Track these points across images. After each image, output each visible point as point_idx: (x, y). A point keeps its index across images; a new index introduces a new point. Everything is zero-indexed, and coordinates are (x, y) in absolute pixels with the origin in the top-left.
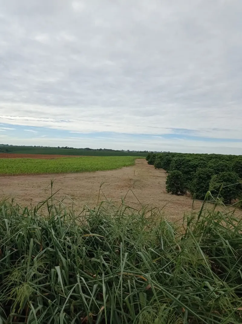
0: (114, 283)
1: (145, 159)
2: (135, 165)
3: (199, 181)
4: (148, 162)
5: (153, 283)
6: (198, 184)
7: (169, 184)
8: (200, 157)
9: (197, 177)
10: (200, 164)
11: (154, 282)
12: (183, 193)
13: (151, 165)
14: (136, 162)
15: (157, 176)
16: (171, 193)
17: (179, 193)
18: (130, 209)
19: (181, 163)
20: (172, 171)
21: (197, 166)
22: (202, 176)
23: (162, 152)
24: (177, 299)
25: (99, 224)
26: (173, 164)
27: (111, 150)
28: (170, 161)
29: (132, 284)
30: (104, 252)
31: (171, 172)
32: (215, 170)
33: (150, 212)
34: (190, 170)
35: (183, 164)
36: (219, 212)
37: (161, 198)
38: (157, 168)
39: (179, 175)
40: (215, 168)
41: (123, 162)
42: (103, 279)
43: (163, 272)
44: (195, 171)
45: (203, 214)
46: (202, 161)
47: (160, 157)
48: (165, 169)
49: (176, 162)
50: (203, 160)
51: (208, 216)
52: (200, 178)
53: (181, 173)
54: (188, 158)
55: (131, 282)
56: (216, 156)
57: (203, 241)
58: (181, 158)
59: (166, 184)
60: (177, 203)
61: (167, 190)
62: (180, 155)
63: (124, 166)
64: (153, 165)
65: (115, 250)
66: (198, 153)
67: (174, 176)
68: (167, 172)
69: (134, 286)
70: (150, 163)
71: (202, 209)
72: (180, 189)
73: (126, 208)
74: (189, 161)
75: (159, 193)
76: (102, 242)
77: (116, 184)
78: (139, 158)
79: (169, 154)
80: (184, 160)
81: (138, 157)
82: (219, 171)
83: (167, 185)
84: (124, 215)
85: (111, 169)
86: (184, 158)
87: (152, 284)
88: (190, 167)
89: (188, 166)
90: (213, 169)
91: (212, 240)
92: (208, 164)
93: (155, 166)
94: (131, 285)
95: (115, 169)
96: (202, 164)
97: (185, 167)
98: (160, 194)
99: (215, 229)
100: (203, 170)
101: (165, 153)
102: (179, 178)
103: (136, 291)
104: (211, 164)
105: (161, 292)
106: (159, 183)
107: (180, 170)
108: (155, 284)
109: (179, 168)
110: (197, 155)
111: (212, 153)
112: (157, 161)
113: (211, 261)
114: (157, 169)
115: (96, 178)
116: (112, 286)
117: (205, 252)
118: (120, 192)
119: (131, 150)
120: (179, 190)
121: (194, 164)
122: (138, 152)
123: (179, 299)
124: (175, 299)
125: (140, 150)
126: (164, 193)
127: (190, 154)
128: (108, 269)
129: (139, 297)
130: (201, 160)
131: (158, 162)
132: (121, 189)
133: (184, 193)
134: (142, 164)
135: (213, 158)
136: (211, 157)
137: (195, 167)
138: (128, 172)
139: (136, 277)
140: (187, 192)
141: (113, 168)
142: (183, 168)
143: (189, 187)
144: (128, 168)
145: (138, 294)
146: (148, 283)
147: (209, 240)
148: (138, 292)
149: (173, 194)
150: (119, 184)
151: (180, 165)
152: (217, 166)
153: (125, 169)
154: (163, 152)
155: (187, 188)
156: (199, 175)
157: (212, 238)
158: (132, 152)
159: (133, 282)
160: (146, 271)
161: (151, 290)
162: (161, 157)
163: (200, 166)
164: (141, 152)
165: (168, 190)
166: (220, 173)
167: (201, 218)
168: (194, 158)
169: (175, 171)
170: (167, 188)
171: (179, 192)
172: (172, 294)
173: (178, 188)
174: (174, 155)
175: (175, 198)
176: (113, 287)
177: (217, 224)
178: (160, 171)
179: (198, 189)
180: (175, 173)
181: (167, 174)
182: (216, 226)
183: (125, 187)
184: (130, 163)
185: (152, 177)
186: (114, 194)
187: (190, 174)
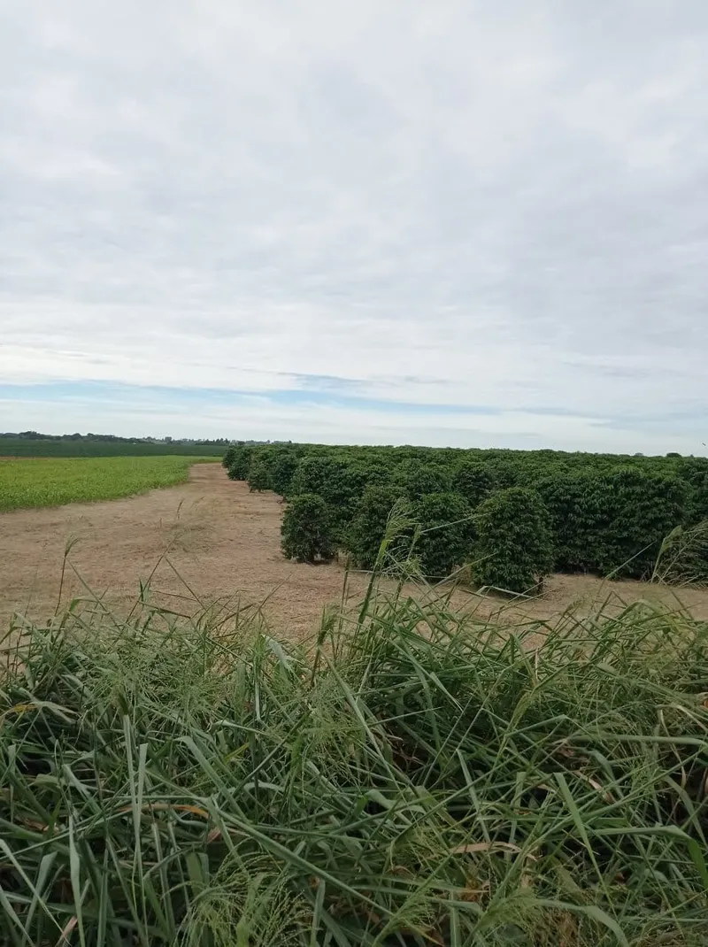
0: (108, 840)
1: (221, 464)
2: (188, 482)
3: (372, 520)
4: (228, 472)
5: (226, 820)
6: (368, 529)
7: (289, 535)
8: (370, 455)
9: (364, 512)
10: (373, 475)
11: (232, 819)
12: (328, 558)
13: (239, 480)
14: (193, 473)
15: (258, 514)
16: (295, 559)
17: (318, 557)
18: (163, 614)
19: (323, 474)
20: (298, 495)
21: (364, 478)
22: (377, 506)
23: (269, 441)
24: (296, 854)
25: (61, 672)
26: (299, 475)
27: (111, 439)
28: (293, 467)
29: (163, 834)
30: (80, 752)
31: (296, 498)
32: (411, 490)
33: (234, 618)
34: (346, 491)
35: (327, 476)
36: (410, 601)
37: (265, 577)
38: (257, 488)
39: (317, 507)
40: (412, 485)
41: (152, 475)
42: (71, 834)
43: (257, 784)
44: (361, 495)
45: (370, 609)
46: (377, 467)
47: (265, 457)
48: (278, 491)
49: (307, 470)
50: (380, 462)
51: (385, 614)
52: (374, 511)
53: (320, 500)
54: (340, 459)
55: (163, 829)
56: (415, 453)
57: (372, 682)
58: (320, 460)
59: (282, 534)
60: (311, 588)
61: (284, 551)
62: (321, 451)
63: (156, 485)
64: (244, 480)
65: (117, 743)
66: (369, 445)
67: (302, 512)
68: (285, 500)
69: (170, 838)
70: (236, 475)
71: (368, 595)
72: (320, 547)
73: (153, 612)
74: (345, 466)
75: (262, 561)
76: (76, 725)
77: (128, 542)
78: (201, 462)
79: (288, 447)
80: (328, 464)
81: (199, 458)
82: (420, 492)
83: (283, 538)
84: (147, 633)
85: (114, 497)
86: (330, 458)
87: (224, 824)
88: (345, 484)
89: (340, 479)
90: (405, 488)
91: (396, 677)
92: (392, 474)
93: (249, 485)
94: (162, 838)
95: (125, 495)
96: (377, 473)
97: (333, 483)
98: (264, 563)
99: (402, 647)
100: (381, 489)
101: (277, 444)
102: (318, 515)
103: (175, 852)
104: (398, 475)
105: (253, 845)
106: (261, 533)
107: (319, 493)
108: (231, 822)
109: (318, 486)
110: (364, 448)
111: (404, 445)
112: (257, 468)
113: (393, 736)
114: (257, 491)
115: (62, 529)
116: (103, 852)
117: (378, 713)
118: (143, 565)
119: (176, 438)
120: (317, 549)
121: (357, 476)
122: (199, 443)
123: (302, 854)
124: (289, 856)
125: (203, 438)
126: (277, 560)
127: (348, 448)
128: (91, 804)
129: (185, 869)
130: (375, 462)
131: (257, 472)
132: (147, 556)
133: (332, 557)
134: (212, 478)
135: (406, 457)
136: (400, 455)
137: (359, 483)
138: (167, 504)
139: (178, 811)
140: (341, 554)
141: (119, 495)
142: (328, 485)
143: (344, 539)
144: (167, 493)
145: (183, 861)
146: (211, 822)
147: (388, 678)
148: (184, 853)
149: (300, 561)
150: (140, 541)
151: (318, 477)
152: (416, 479)
153: (157, 495)
154: (272, 441)
155: (340, 542)
156: (370, 503)
157: (396, 673)
158: (179, 442)
159: (167, 827)
160: (208, 789)
161: (221, 842)
162: (267, 458)
163: (374, 478)
164: (207, 443)
165: (288, 550)
166: (423, 495)
167: (367, 621)
168: (359, 459)
169: (306, 495)
170: (285, 544)
171: (319, 555)
172: (283, 843)
173: (316, 543)
174: (302, 450)
175: (306, 571)
176: (106, 851)
177: (406, 633)
178: (265, 498)
179: (368, 542)
180: (305, 502)
181: (286, 505)
182: (404, 636)
183: (159, 549)
184: (172, 477)
185: (240, 516)
186: (122, 573)
187: (348, 503)
